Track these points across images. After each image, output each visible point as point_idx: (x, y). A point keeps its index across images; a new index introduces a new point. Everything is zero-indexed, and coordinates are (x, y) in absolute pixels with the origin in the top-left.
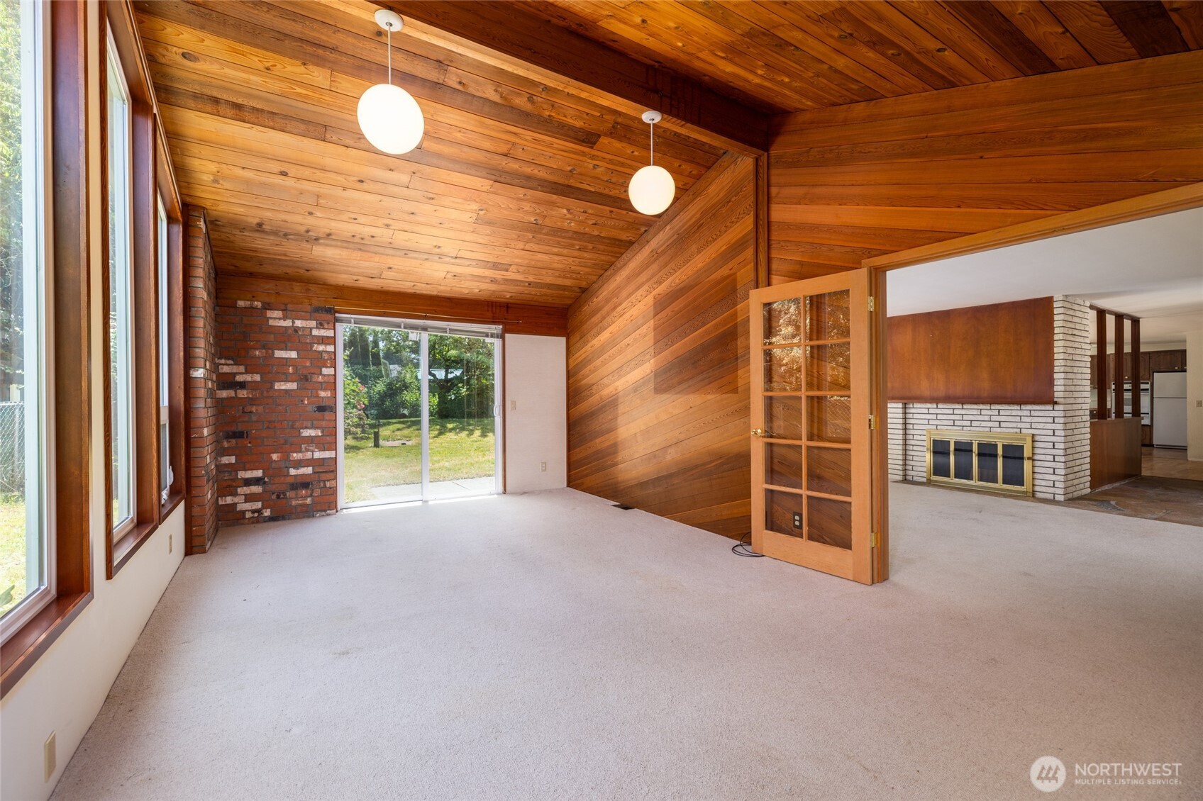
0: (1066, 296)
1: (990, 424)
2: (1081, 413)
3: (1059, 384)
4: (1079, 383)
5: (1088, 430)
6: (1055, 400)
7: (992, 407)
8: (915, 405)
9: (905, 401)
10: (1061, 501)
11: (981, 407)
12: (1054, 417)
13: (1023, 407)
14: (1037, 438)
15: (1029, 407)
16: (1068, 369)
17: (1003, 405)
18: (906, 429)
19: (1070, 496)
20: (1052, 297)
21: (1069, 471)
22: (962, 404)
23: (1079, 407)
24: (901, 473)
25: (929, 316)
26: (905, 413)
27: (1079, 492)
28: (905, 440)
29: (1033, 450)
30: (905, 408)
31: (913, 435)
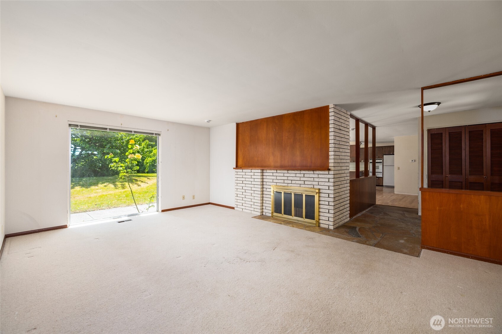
0: (336, 105)
1: (300, 182)
2: (345, 175)
3: (331, 158)
4: (343, 157)
5: (349, 185)
6: (330, 168)
7: (301, 172)
8: (267, 171)
9: (262, 169)
10: (332, 230)
11: (296, 172)
12: (329, 178)
13: (315, 172)
14: (321, 191)
15: (318, 172)
16: (337, 150)
17: (306, 171)
18: (263, 185)
19: (337, 225)
20: (329, 106)
21: (336, 210)
22: (288, 170)
23: (343, 172)
24: (260, 211)
25: (273, 118)
26: (263, 176)
27: (343, 221)
28: (263, 191)
29: (319, 198)
30: (263, 172)
31: (266, 188)
